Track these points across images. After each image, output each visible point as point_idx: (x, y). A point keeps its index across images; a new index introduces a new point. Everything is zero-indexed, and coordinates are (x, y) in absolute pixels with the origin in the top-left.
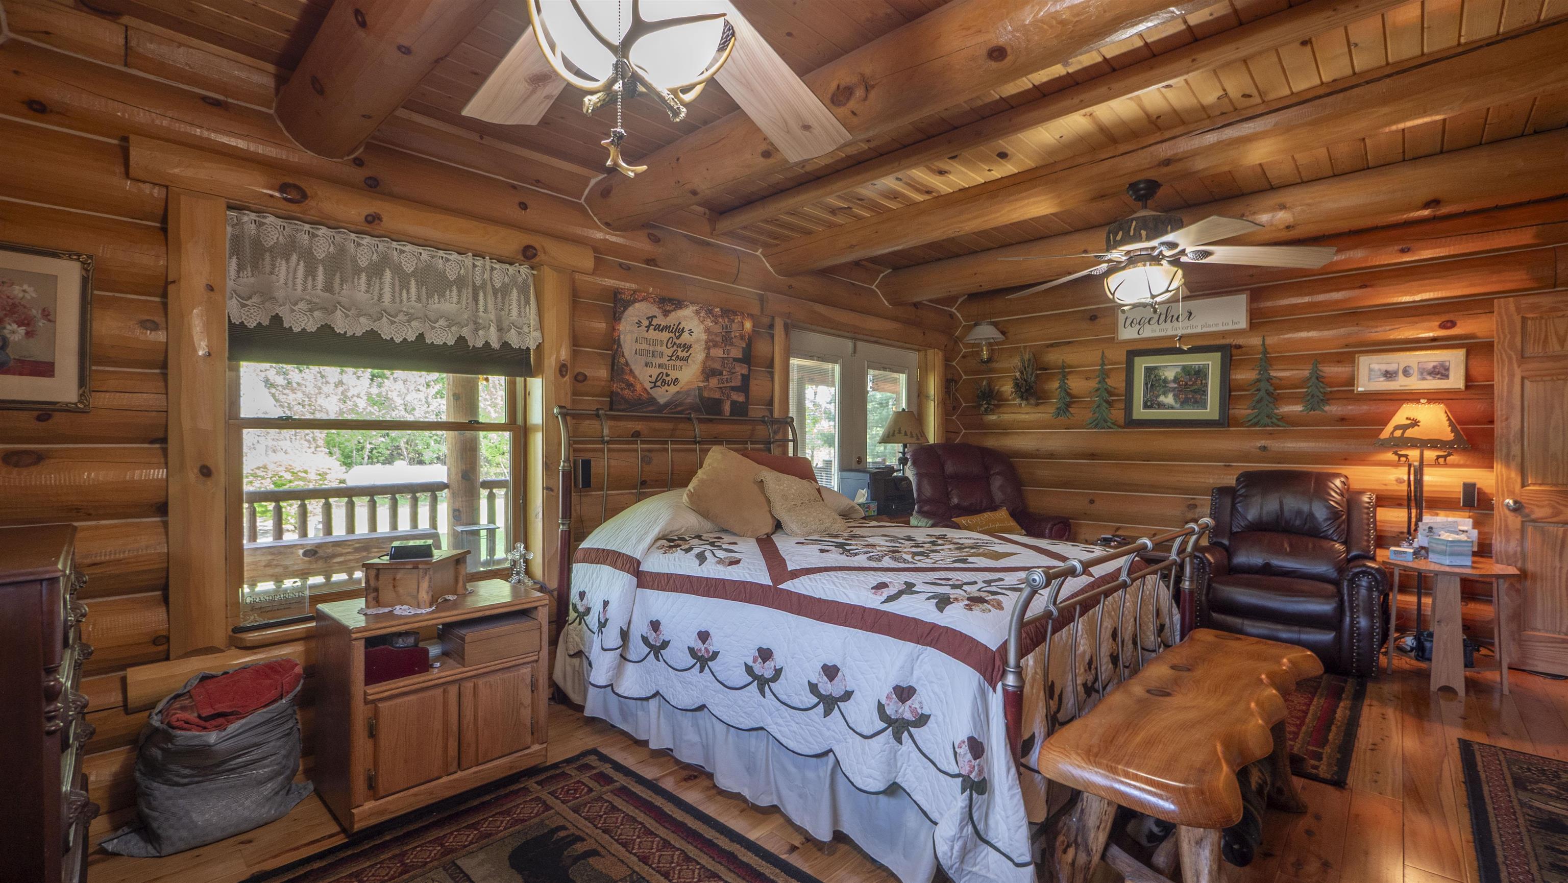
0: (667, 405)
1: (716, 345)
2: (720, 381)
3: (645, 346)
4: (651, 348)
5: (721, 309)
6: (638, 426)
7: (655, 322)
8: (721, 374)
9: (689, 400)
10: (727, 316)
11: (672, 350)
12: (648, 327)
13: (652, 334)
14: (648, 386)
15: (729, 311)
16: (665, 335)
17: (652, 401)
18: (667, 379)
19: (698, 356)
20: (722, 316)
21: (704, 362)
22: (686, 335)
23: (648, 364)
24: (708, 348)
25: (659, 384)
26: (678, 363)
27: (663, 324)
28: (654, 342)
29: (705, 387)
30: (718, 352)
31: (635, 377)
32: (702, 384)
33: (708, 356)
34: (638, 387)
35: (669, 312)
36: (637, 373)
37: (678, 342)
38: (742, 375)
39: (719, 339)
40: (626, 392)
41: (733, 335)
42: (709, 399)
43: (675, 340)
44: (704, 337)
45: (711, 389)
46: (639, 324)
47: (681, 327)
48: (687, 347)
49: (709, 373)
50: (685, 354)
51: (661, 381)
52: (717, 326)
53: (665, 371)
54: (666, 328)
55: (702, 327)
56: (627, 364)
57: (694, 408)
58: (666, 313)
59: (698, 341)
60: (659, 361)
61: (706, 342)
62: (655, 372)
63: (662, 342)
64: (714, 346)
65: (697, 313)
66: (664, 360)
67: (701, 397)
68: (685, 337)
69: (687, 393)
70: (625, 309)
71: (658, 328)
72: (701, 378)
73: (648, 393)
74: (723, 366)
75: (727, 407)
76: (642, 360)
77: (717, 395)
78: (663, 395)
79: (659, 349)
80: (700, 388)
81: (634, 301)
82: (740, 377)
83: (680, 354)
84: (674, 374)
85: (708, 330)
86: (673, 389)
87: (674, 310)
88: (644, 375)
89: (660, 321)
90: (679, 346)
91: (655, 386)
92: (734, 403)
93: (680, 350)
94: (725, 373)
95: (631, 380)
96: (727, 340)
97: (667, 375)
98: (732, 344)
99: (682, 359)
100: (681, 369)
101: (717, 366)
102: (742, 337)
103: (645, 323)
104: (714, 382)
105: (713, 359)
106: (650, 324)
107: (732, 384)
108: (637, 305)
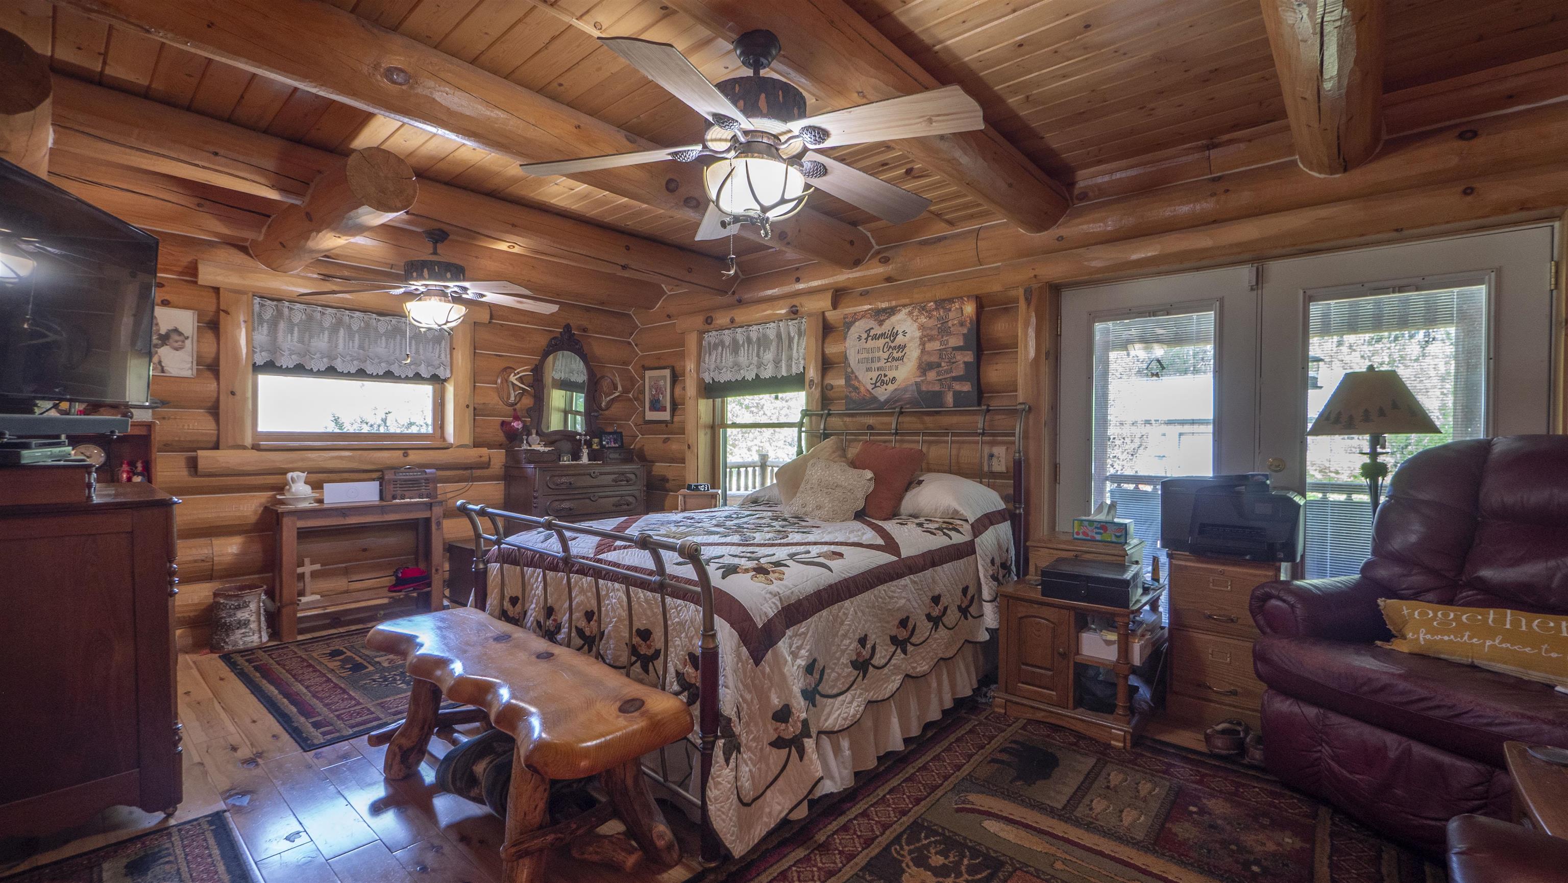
0: (887, 401)
1: (931, 339)
2: (938, 374)
3: (865, 355)
4: (870, 356)
5: (935, 302)
6: (871, 421)
7: (871, 334)
8: (939, 365)
9: (908, 396)
10: (943, 308)
11: (888, 353)
12: (867, 339)
13: (871, 344)
14: (870, 387)
15: (944, 300)
16: (882, 341)
17: (874, 399)
18: (885, 379)
19: (913, 353)
20: (937, 309)
21: (920, 358)
22: (900, 337)
23: (869, 370)
24: (923, 344)
25: (878, 384)
26: (895, 363)
27: (879, 332)
28: (872, 350)
29: (922, 381)
30: (935, 345)
31: (859, 381)
32: (918, 379)
33: (923, 351)
34: (862, 389)
35: (884, 321)
36: (860, 378)
37: (893, 345)
38: (965, 363)
39: (935, 332)
40: (853, 394)
41: (950, 324)
42: (928, 392)
43: (890, 344)
44: (918, 334)
45: (930, 382)
46: (860, 338)
47: (895, 331)
48: (902, 348)
49: (925, 367)
50: (900, 354)
51: (881, 381)
52: (932, 320)
53: (883, 373)
54: (882, 335)
55: (915, 325)
56: (853, 372)
57: (913, 403)
58: (881, 323)
59: (912, 339)
60: (879, 365)
61: (921, 338)
62: (874, 375)
63: (879, 348)
64: (929, 340)
65: (910, 313)
66: (882, 364)
67: (920, 392)
68: (900, 339)
69: (905, 390)
70: (849, 329)
71: (875, 337)
72: (918, 373)
73: (870, 393)
74: (941, 357)
75: (949, 399)
76: (864, 366)
77: (937, 388)
78: (883, 393)
79: (877, 354)
80: (917, 384)
81: (855, 321)
82: (962, 366)
83: (896, 355)
84: (891, 374)
85: (922, 327)
86: (891, 388)
87: (889, 317)
88: (866, 379)
89: (878, 331)
90: (895, 348)
91: (876, 387)
92: (957, 394)
93: (895, 352)
94: (943, 364)
95: (857, 384)
96: (944, 330)
97: (885, 376)
98: (949, 334)
99: (897, 359)
100: (897, 368)
101: (934, 359)
102: (962, 324)
103: (864, 336)
104: (932, 375)
105: (929, 353)
106: (868, 336)
107: (954, 375)
108: (857, 323)
